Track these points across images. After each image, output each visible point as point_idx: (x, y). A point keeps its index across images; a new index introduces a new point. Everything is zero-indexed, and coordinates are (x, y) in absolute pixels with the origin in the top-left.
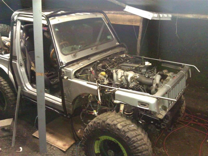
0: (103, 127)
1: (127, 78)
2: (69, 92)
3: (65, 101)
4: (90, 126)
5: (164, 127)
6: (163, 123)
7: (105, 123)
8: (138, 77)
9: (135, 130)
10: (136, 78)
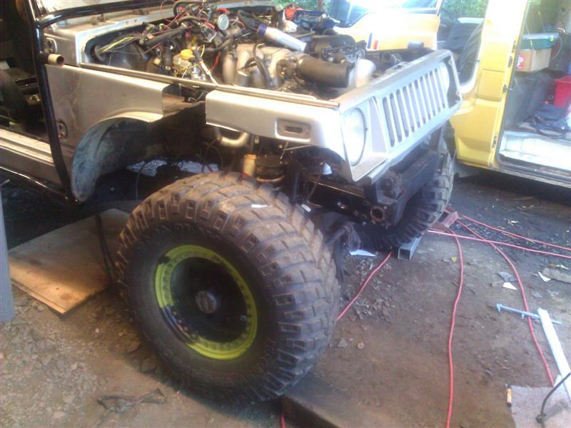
0: (176, 214)
1: (267, 67)
2: (72, 112)
3: (62, 148)
4: (136, 217)
5: (378, 220)
6: (375, 207)
7: (180, 202)
8: (300, 62)
9: (279, 217)
10: (295, 64)
